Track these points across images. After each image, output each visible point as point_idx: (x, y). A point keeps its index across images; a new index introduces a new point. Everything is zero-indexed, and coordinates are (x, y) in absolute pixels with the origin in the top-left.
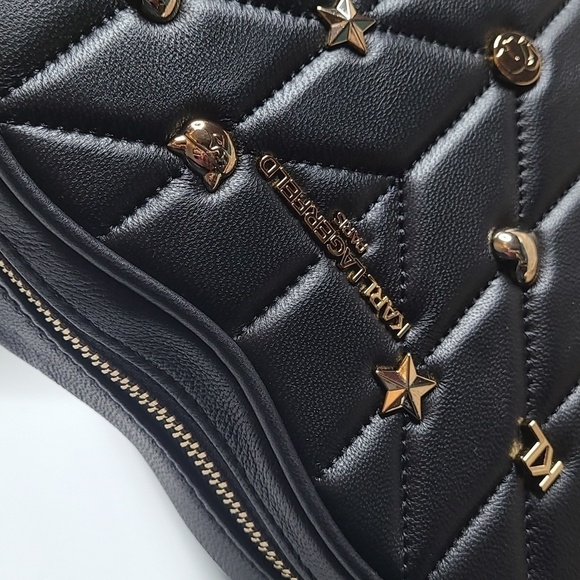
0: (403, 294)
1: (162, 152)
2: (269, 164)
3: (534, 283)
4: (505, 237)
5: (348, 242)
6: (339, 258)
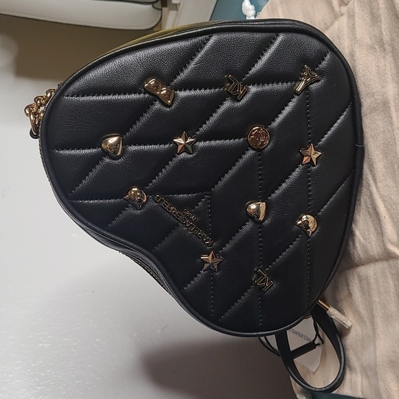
0: (210, 232)
1: (122, 200)
3: (263, 221)
5: (188, 218)
6: (185, 224)
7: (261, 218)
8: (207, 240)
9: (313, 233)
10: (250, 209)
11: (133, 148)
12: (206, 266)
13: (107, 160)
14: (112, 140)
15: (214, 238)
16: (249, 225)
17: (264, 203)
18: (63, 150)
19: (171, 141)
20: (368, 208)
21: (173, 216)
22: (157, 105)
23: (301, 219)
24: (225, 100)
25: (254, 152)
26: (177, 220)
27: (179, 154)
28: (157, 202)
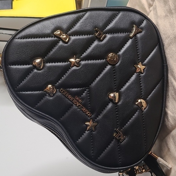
0: (90, 109)
1: (43, 92)
2: (62, 90)
3: (118, 103)
4: (112, 95)
5: (78, 101)
6: (76, 104)
7: (117, 101)
8: (89, 114)
9: (145, 109)
10: (111, 96)
11: (48, 65)
12: (88, 127)
13: (35, 71)
14: (38, 61)
15: (92, 112)
16: (110, 105)
17: (118, 93)
18: (13, 65)
19: (68, 61)
20: (173, 96)
21: (70, 100)
22: (61, 43)
23: (138, 101)
24: (95, 41)
25: (111, 66)
26: (72, 102)
27: (72, 67)
28: (61, 93)
